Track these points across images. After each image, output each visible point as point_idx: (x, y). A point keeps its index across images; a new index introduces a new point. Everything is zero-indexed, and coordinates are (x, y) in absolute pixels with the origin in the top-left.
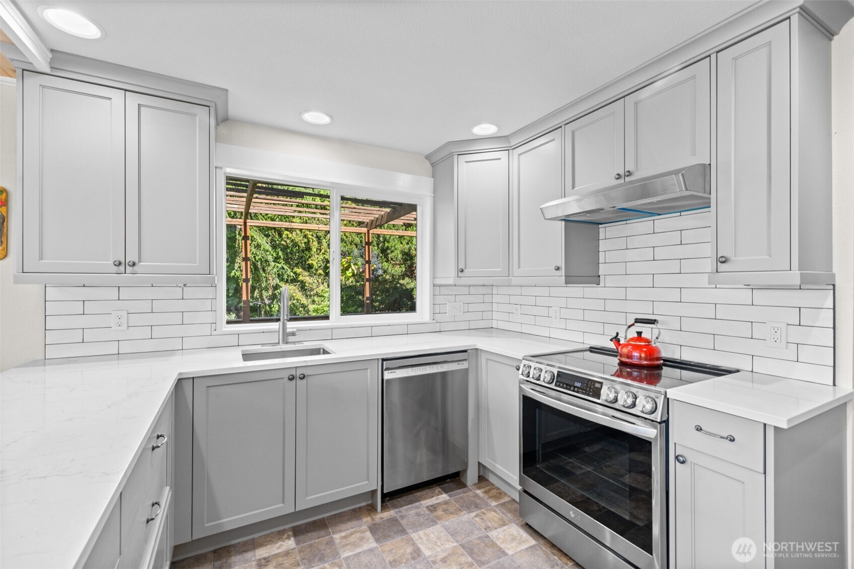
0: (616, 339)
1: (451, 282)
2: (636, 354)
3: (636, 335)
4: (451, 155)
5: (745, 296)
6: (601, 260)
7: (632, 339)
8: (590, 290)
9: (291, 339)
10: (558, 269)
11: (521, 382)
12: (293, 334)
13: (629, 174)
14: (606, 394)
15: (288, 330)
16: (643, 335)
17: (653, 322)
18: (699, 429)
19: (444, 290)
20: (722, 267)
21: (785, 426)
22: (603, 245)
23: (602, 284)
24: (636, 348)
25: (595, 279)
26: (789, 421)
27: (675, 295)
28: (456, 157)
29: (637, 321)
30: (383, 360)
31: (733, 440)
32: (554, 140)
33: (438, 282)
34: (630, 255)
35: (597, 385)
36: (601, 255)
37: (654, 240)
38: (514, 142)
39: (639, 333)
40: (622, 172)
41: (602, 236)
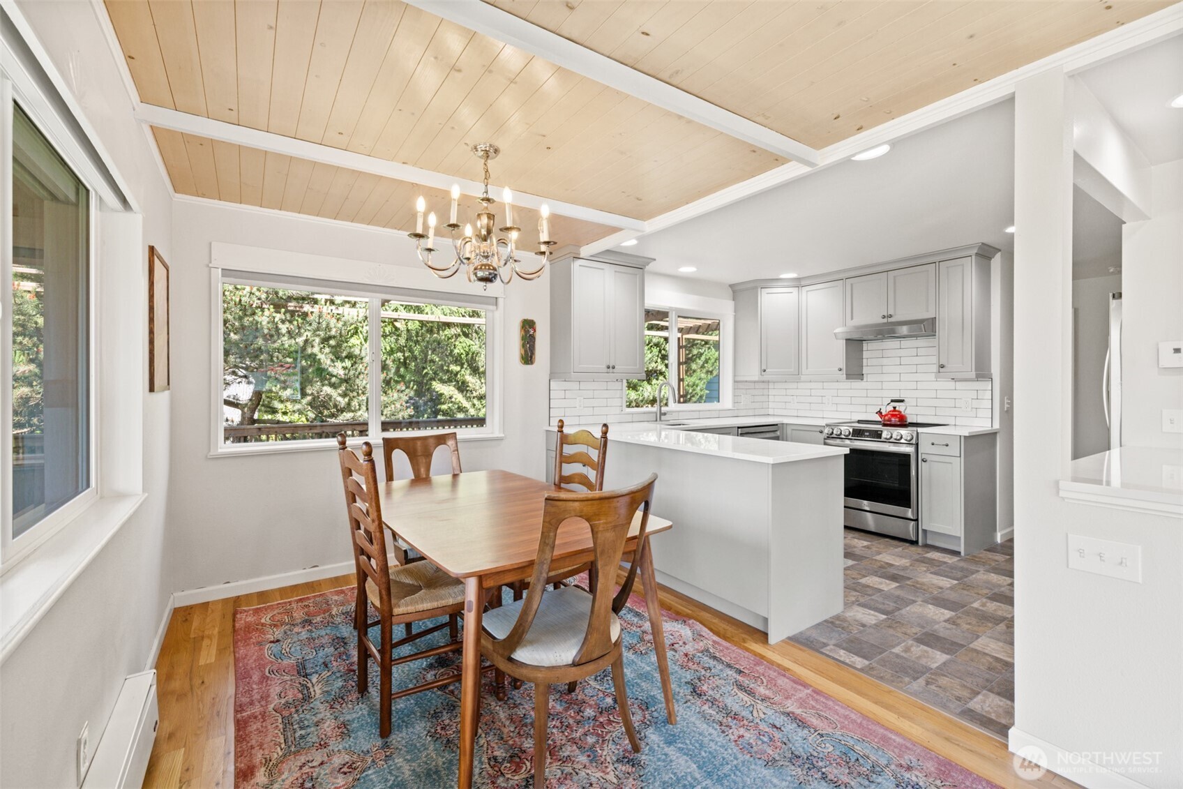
0: (879, 413)
1: (756, 379)
2: (893, 419)
3: (892, 409)
4: (756, 288)
5: (952, 384)
6: (865, 364)
7: (890, 411)
8: (857, 384)
9: (663, 417)
10: (840, 370)
11: (825, 439)
12: (665, 414)
13: (891, 316)
14: (885, 435)
15: (662, 412)
16: (897, 409)
17: (902, 401)
18: (933, 444)
19: (741, 386)
20: (941, 370)
21: (967, 435)
22: (865, 354)
23: (865, 379)
24: (893, 415)
25: (860, 376)
26: (969, 433)
27: (913, 385)
28: (759, 290)
29: (892, 401)
30: (738, 428)
31: (947, 445)
32: (837, 286)
33: (738, 379)
34: (885, 361)
35: (879, 432)
36: (865, 361)
37: (902, 352)
38: (803, 283)
39: (895, 408)
40: (886, 314)
41: (865, 348)
